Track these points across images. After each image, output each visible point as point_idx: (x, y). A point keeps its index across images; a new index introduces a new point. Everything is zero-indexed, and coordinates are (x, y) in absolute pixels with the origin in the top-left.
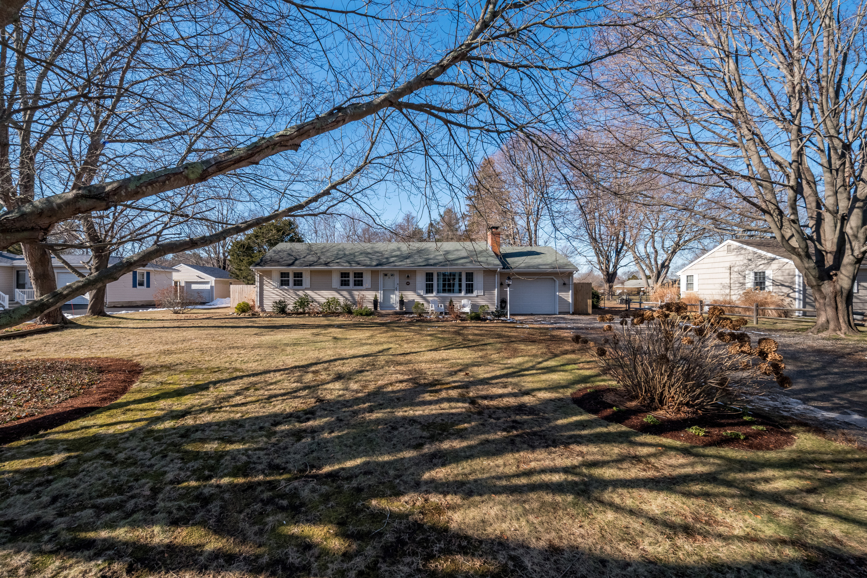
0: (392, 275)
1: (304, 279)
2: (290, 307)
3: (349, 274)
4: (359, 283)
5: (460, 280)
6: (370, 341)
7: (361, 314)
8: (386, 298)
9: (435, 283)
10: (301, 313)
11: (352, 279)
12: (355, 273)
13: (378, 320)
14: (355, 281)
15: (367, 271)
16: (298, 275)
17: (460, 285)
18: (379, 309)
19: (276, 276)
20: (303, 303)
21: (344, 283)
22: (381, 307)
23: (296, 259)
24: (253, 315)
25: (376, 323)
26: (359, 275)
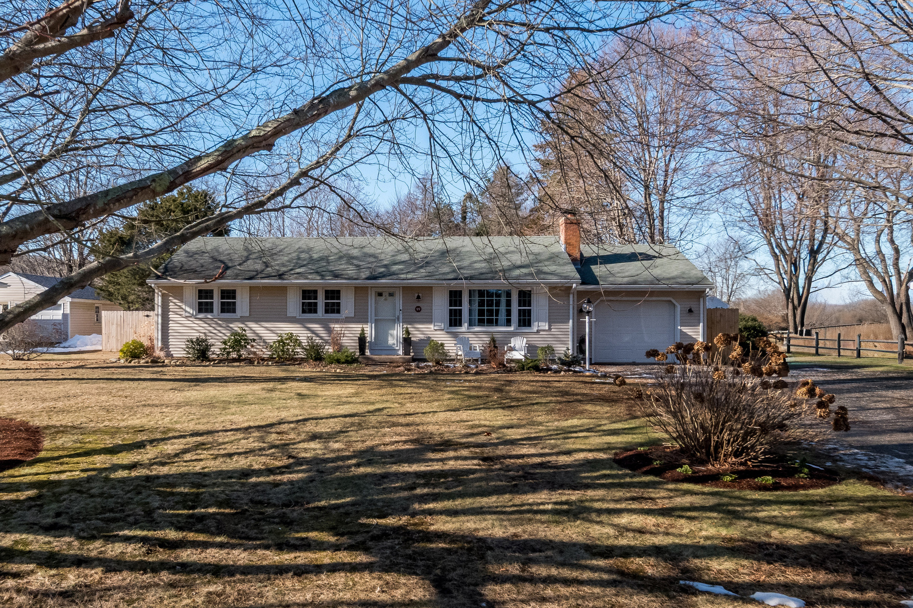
0: (391, 295)
1: (238, 301)
2: (216, 349)
3: (315, 292)
4: (333, 308)
5: (509, 304)
6: (354, 399)
7: (338, 361)
8: (381, 335)
9: (465, 308)
10: (234, 360)
11: (321, 301)
12: (327, 292)
13: (367, 371)
14: (327, 304)
15: (347, 286)
16: (229, 294)
17: (509, 313)
18: (368, 353)
19: (191, 296)
20: (239, 341)
21: (309, 308)
22: (371, 350)
23: (227, 268)
24: (153, 362)
25: (363, 375)
26: (333, 294)
